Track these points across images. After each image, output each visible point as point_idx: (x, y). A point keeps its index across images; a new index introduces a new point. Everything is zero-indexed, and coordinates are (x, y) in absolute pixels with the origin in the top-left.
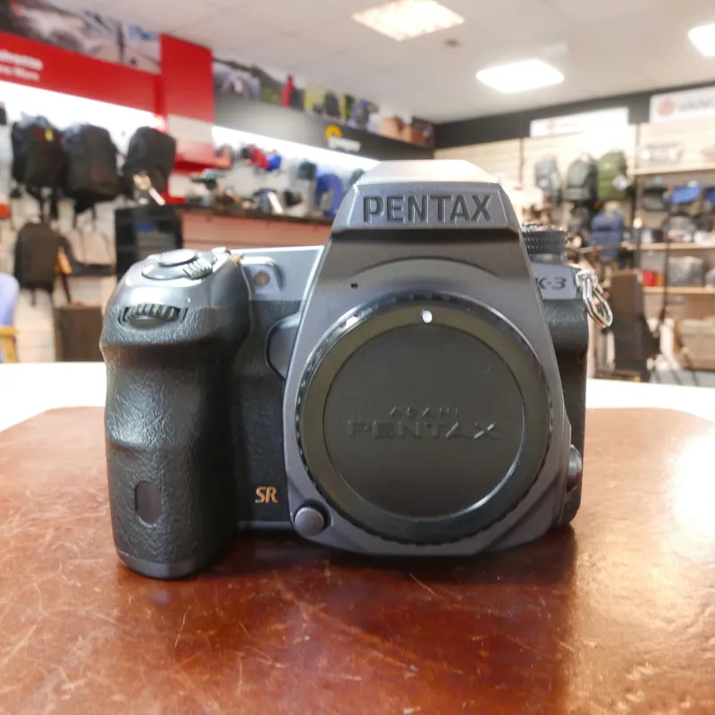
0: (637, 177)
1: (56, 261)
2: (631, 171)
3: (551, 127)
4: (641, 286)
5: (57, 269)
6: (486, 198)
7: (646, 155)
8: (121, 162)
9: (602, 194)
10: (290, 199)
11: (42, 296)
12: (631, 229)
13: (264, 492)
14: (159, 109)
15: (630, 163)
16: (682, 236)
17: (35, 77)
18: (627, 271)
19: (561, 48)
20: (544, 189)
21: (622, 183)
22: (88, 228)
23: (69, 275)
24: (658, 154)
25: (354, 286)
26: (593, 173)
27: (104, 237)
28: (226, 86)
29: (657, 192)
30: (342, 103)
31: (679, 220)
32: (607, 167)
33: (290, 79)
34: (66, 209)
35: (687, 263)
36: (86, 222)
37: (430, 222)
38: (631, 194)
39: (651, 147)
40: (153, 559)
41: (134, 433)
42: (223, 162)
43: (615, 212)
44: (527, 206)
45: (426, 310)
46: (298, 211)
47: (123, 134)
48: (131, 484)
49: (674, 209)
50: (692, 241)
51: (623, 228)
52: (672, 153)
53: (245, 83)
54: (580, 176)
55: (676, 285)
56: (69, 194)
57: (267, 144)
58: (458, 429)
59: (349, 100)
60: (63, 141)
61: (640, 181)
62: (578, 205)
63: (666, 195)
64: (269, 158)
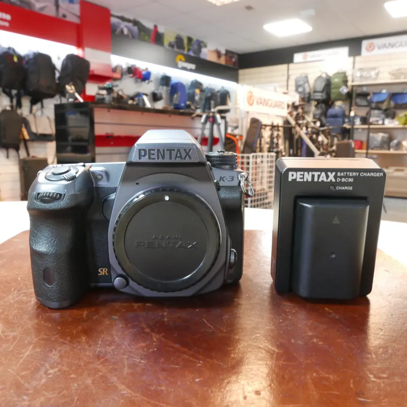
0: (353, 86)
1: (21, 132)
2: (350, 84)
3: (305, 57)
4: (354, 149)
5: (21, 137)
6: (190, 150)
7: (358, 74)
8: (57, 75)
9: (333, 96)
10: (155, 97)
11: (12, 152)
12: (349, 117)
13: (102, 270)
14: (79, 45)
15: (350, 79)
16: (377, 121)
17: (7, 24)
18: (346, 141)
19: (311, 12)
20: (300, 93)
21: (344, 90)
22: (39, 113)
23: (28, 140)
24: (365, 74)
25: (137, 184)
26: (328, 84)
27: (48, 118)
28: (119, 30)
29: (364, 95)
30: (185, 41)
31: (376, 112)
32: (336, 80)
33: (156, 27)
34: (26, 102)
35: (380, 136)
36: (37, 110)
37: (167, 160)
38: (349, 96)
39: (361, 70)
40: (52, 300)
41: (43, 247)
42: (117, 75)
43: (340, 107)
44: (290, 103)
45: (167, 195)
46: (160, 105)
47: (59, 58)
48: (42, 268)
49: (373, 105)
50: (383, 124)
51: (344, 116)
52: (373, 73)
53: (129, 29)
54: (320, 86)
55: (373, 149)
56: (28, 93)
57: (142, 65)
58: (181, 244)
59: (190, 39)
60: (24, 63)
61: (354, 88)
62: (319, 102)
63: (369, 98)
64: (144, 73)
